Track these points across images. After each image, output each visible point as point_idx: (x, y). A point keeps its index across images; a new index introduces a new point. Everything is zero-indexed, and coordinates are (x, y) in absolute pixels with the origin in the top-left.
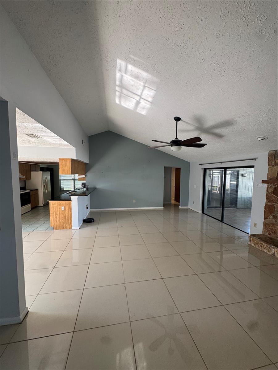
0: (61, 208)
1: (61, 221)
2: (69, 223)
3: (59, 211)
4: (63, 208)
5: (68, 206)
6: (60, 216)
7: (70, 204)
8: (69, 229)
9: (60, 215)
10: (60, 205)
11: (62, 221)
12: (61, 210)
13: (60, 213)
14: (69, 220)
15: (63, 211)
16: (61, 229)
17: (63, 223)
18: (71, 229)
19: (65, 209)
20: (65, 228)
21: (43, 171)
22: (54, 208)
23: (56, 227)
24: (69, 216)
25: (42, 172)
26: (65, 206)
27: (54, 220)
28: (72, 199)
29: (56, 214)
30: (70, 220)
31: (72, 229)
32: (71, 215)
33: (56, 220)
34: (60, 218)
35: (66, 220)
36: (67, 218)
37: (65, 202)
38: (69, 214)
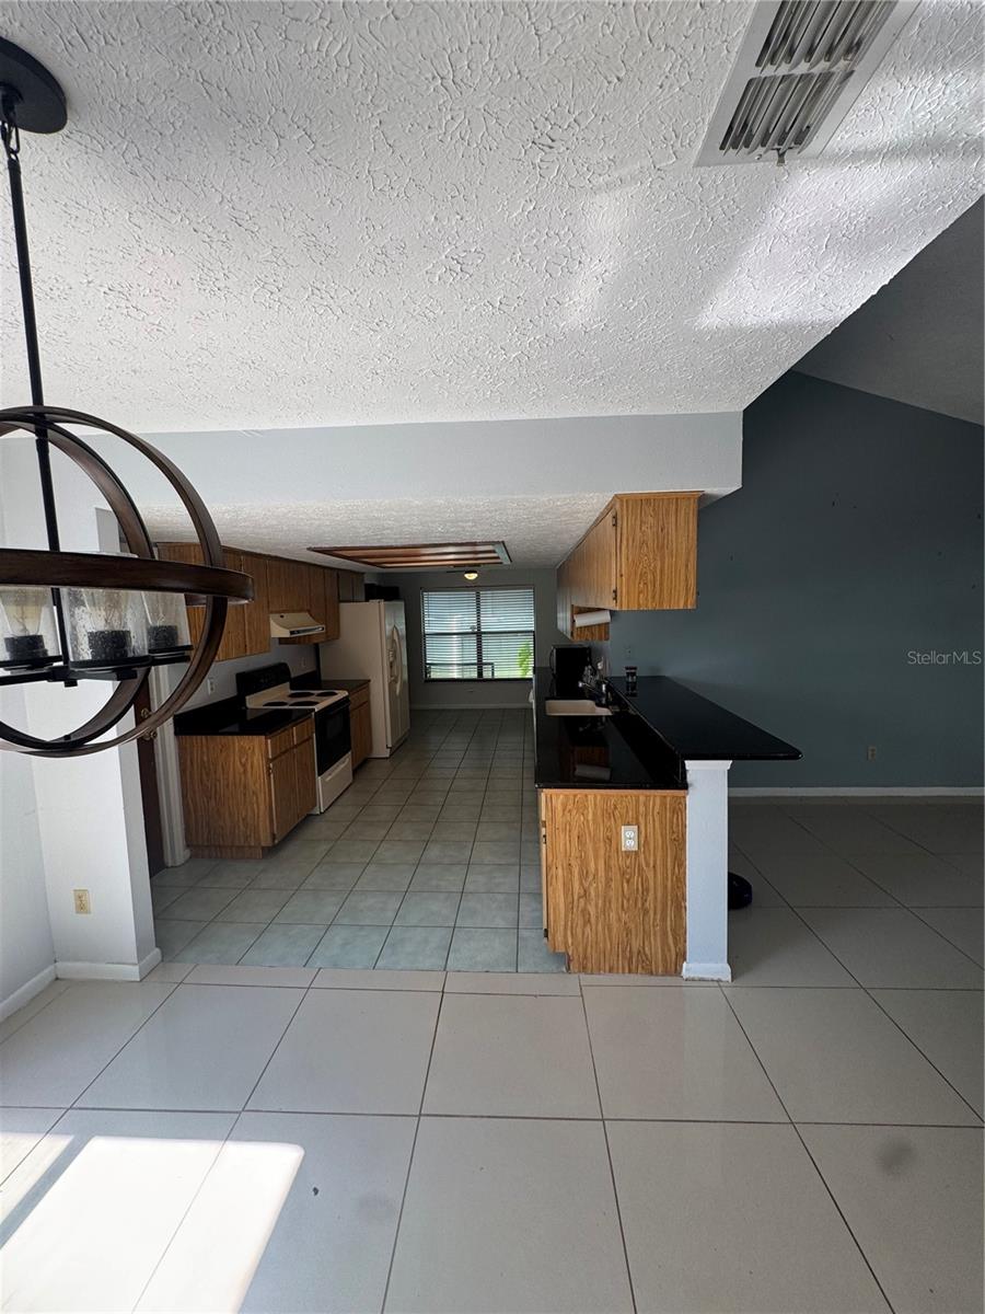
0: (618, 834)
1: (613, 915)
2: (665, 934)
3: (602, 852)
4: (629, 838)
5: (663, 828)
6: (608, 885)
7: (679, 810)
8: (666, 973)
9: (608, 880)
10: (609, 813)
11: (619, 920)
12: (618, 850)
13: (608, 868)
14: (664, 919)
15: (628, 854)
16: (611, 970)
17: (628, 932)
18: (677, 972)
19: (643, 842)
20: (638, 963)
21: (385, 600)
22: (575, 833)
23: (585, 957)
24: (665, 887)
25: (382, 603)
26: (642, 820)
27: (570, 907)
28: (690, 778)
29: (584, 875)
30: (670, 914)
31: (685, 973)
32: (680, 881)
33: (585, 911)
34: (607, 901)
35: (646, 912)
36: (650, 897)
37: (642, 799)
38: (665, 879)
